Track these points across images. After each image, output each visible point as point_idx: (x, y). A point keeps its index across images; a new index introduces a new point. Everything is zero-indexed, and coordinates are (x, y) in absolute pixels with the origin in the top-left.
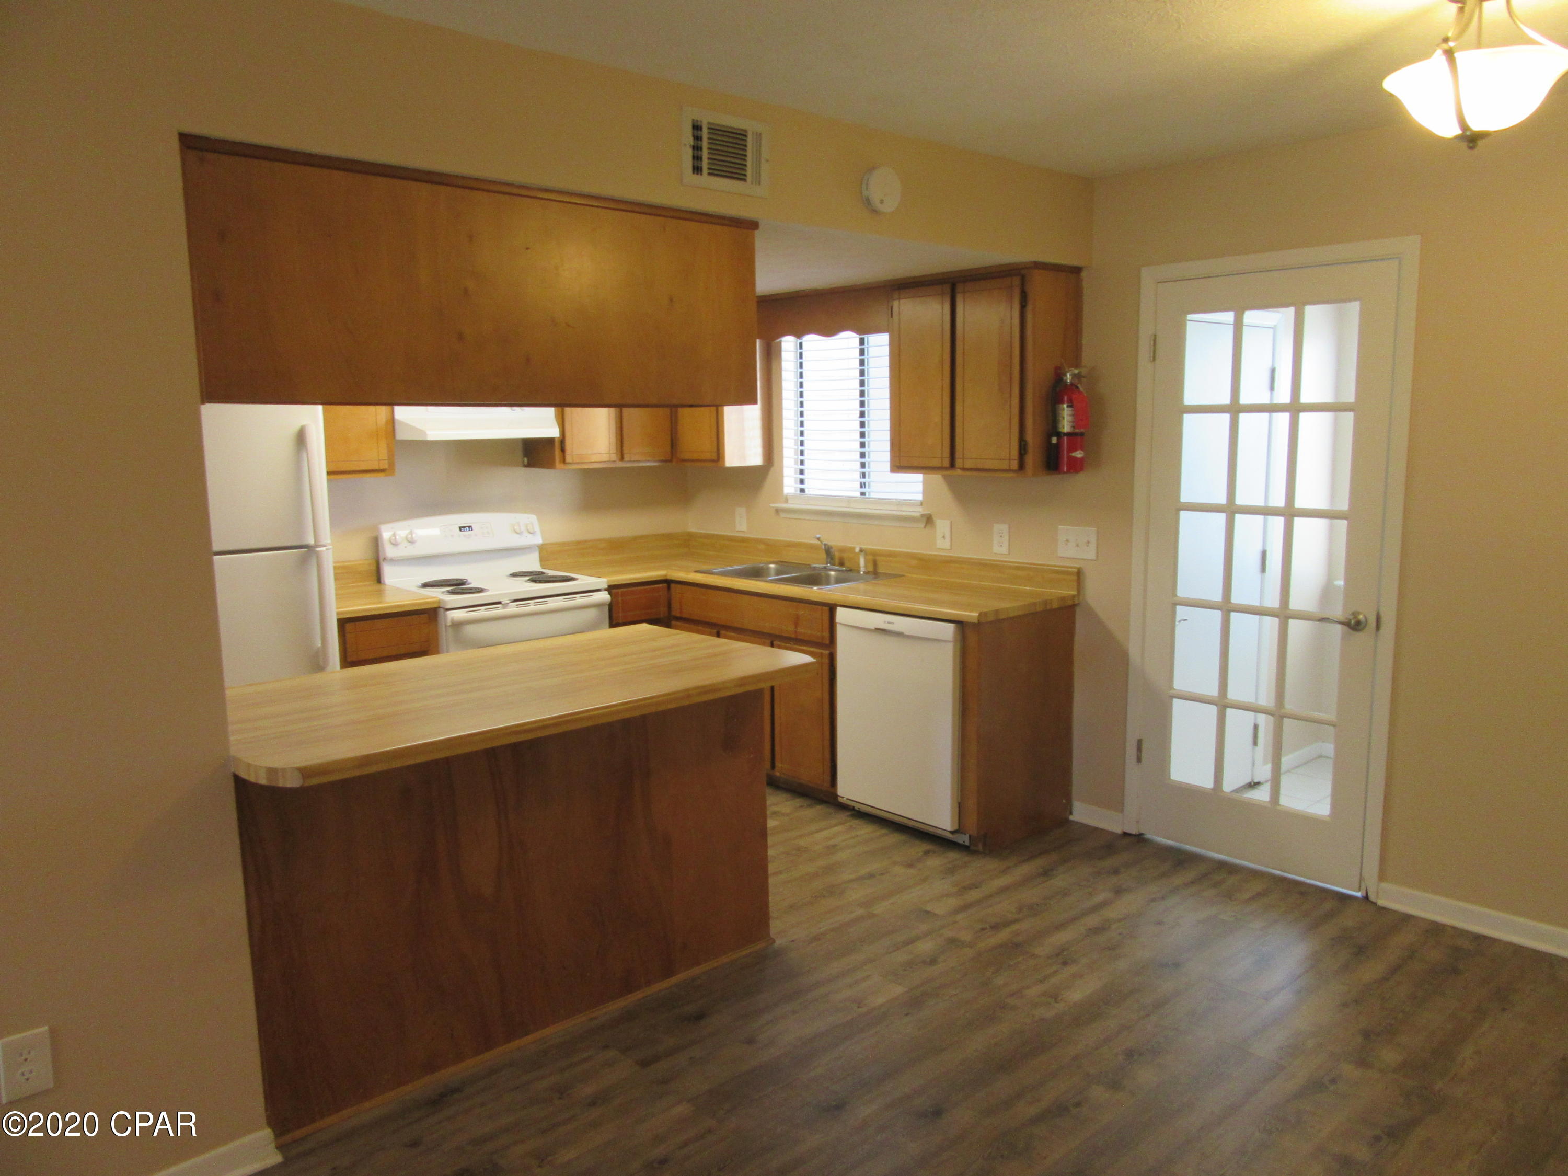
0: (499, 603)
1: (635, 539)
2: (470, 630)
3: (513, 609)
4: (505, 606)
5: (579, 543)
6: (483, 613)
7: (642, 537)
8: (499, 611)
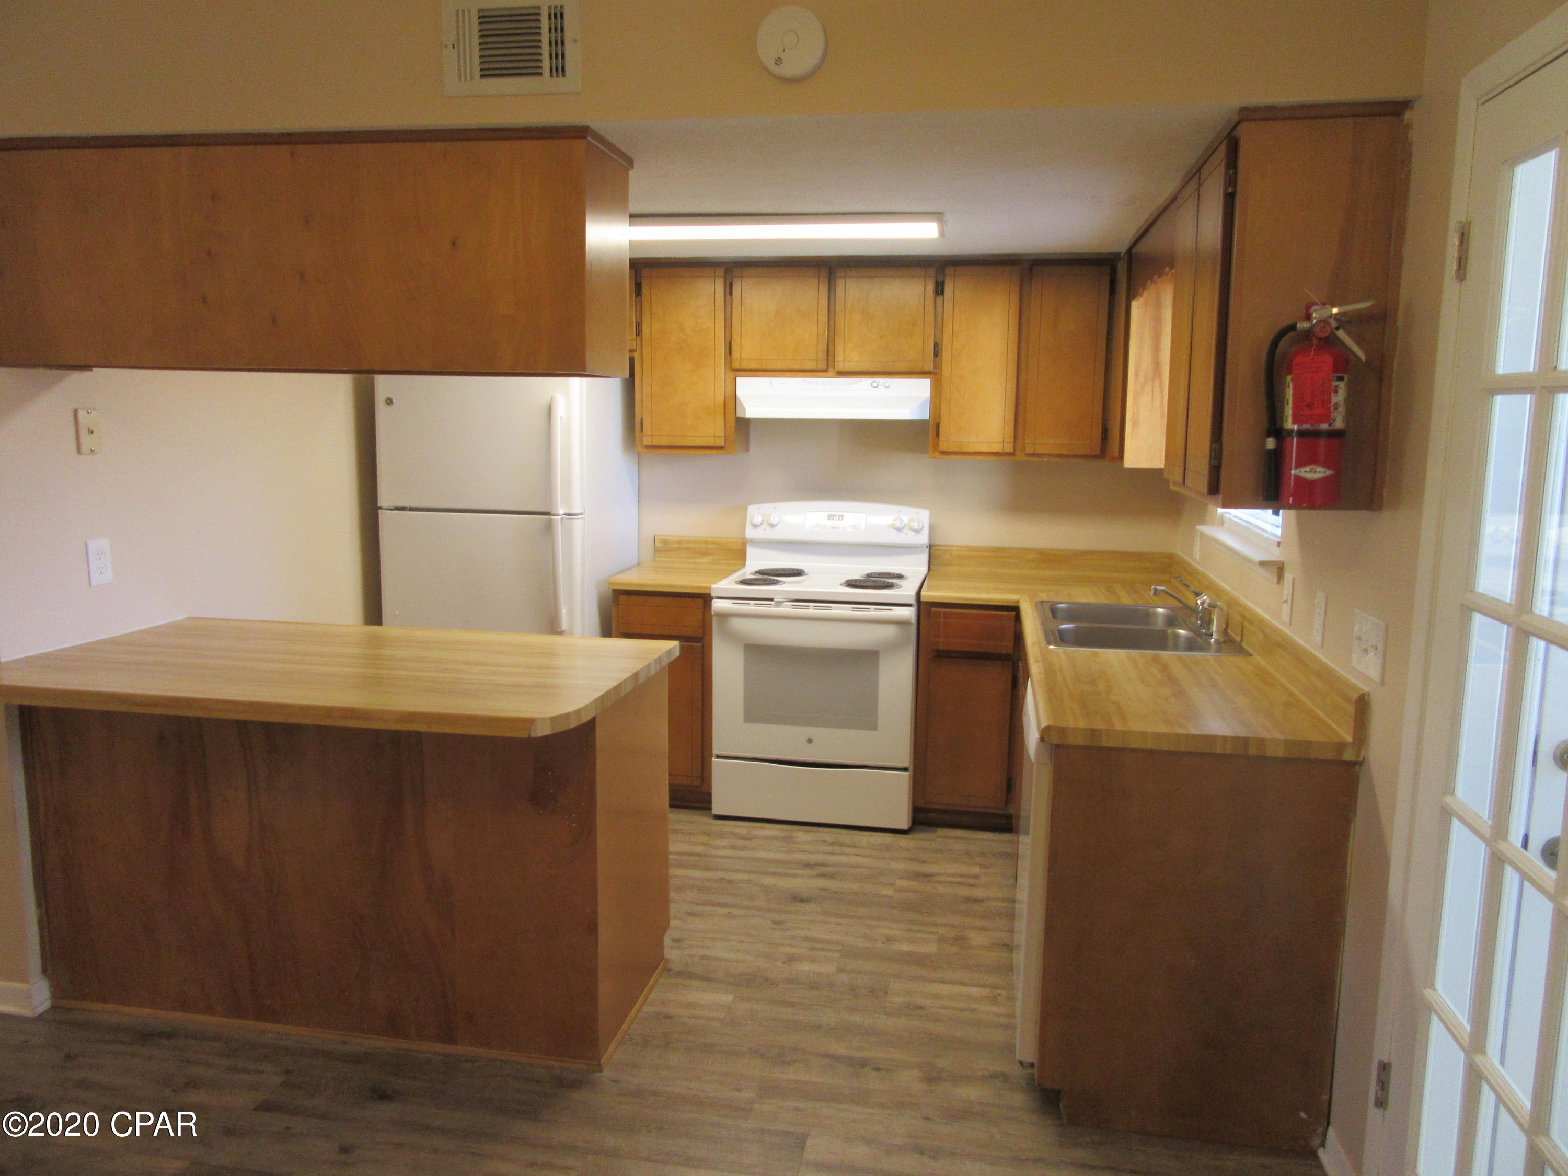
0: (772, 600)
1: (1083, 553)
2: (736, 623)
3: (787, 609)
4: (779, 604)
5: (998, 549)
6: (752, 607)
7: (1092, 552)
8: (773, 609)
